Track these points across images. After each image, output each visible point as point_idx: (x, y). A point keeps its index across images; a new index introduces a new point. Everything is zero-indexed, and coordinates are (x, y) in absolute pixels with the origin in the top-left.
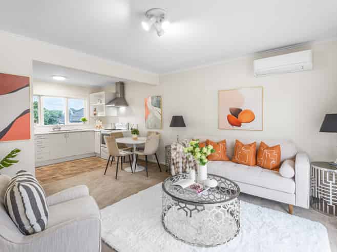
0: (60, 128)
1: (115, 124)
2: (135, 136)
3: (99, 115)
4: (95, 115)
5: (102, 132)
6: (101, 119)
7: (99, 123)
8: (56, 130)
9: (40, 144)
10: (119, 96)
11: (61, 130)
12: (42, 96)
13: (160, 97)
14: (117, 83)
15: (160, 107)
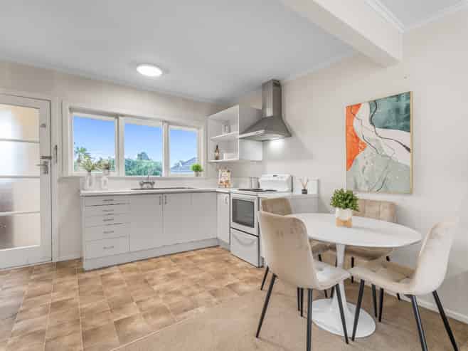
0: (152, 184)
1: (258, 178)
2: (347, 214)
3: (226, 157)
4: (217, 158)
5: (233, 196)
6: (228, 166)
7: (225, 176)
8: (145, 186)
9: (110, 217)
10: (269, 113)
11: (155, 187)
12: (122, 116)
13: (408, 95)
14: (264, 86)
15: (407, 128)
